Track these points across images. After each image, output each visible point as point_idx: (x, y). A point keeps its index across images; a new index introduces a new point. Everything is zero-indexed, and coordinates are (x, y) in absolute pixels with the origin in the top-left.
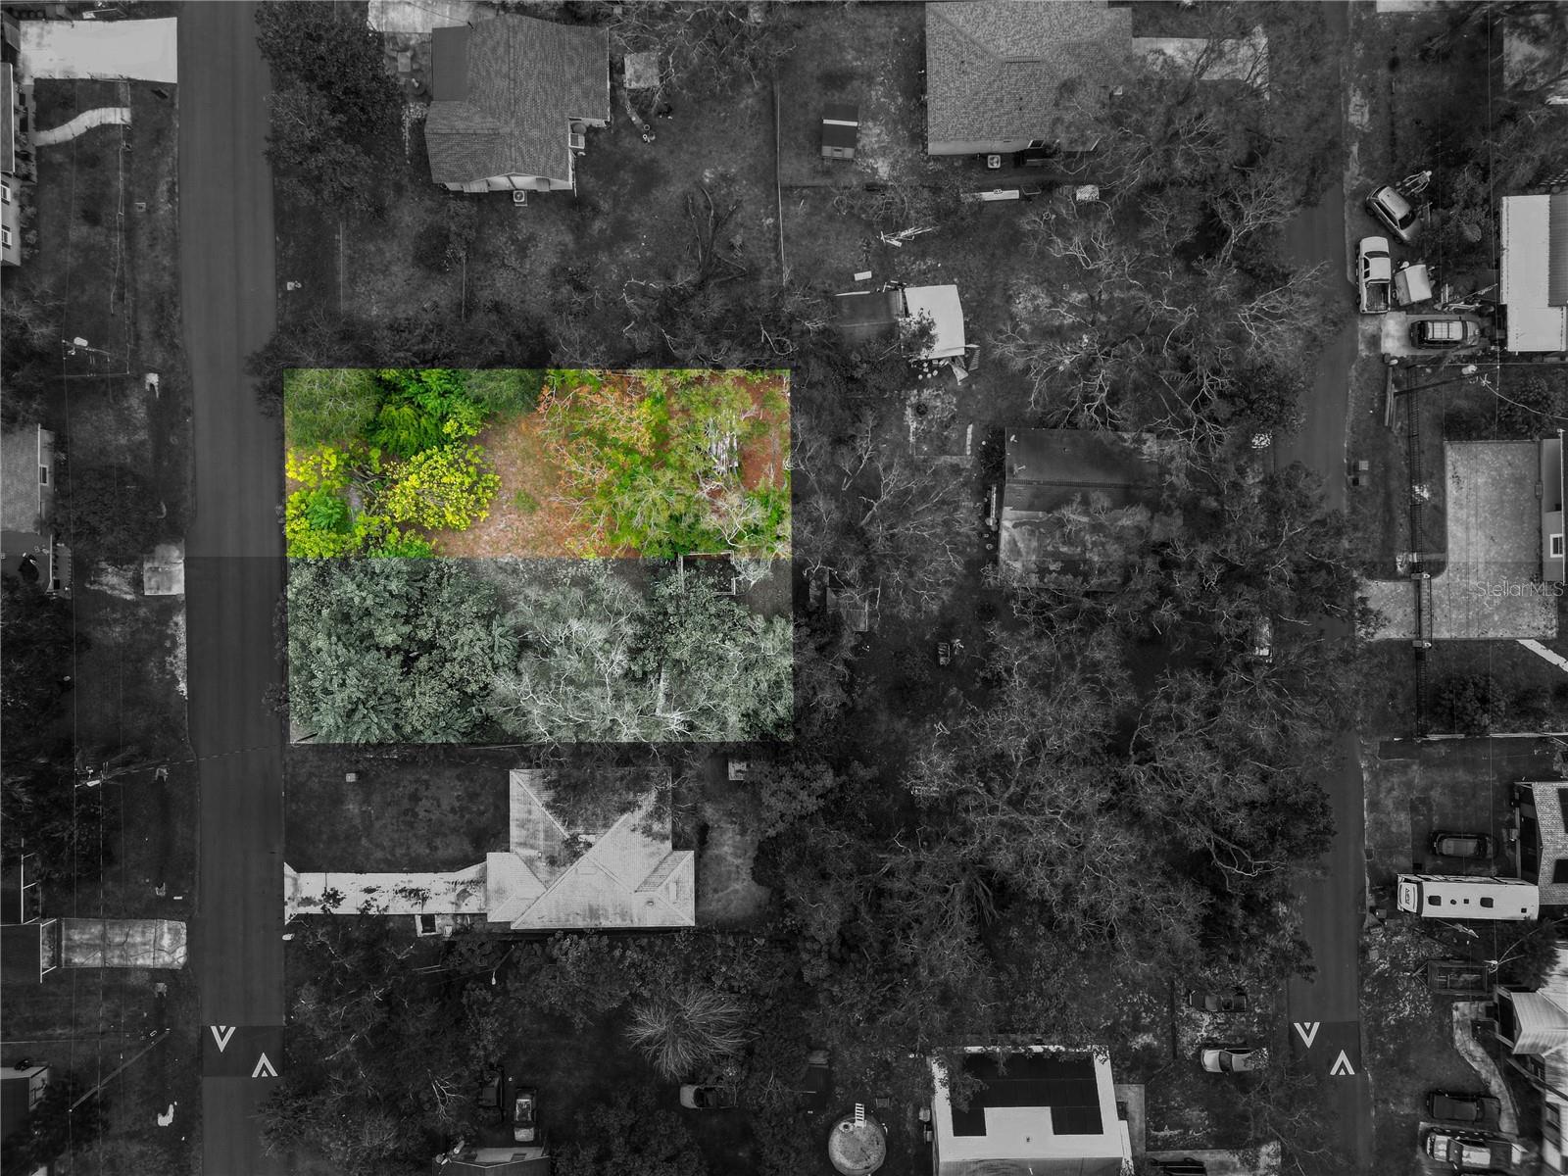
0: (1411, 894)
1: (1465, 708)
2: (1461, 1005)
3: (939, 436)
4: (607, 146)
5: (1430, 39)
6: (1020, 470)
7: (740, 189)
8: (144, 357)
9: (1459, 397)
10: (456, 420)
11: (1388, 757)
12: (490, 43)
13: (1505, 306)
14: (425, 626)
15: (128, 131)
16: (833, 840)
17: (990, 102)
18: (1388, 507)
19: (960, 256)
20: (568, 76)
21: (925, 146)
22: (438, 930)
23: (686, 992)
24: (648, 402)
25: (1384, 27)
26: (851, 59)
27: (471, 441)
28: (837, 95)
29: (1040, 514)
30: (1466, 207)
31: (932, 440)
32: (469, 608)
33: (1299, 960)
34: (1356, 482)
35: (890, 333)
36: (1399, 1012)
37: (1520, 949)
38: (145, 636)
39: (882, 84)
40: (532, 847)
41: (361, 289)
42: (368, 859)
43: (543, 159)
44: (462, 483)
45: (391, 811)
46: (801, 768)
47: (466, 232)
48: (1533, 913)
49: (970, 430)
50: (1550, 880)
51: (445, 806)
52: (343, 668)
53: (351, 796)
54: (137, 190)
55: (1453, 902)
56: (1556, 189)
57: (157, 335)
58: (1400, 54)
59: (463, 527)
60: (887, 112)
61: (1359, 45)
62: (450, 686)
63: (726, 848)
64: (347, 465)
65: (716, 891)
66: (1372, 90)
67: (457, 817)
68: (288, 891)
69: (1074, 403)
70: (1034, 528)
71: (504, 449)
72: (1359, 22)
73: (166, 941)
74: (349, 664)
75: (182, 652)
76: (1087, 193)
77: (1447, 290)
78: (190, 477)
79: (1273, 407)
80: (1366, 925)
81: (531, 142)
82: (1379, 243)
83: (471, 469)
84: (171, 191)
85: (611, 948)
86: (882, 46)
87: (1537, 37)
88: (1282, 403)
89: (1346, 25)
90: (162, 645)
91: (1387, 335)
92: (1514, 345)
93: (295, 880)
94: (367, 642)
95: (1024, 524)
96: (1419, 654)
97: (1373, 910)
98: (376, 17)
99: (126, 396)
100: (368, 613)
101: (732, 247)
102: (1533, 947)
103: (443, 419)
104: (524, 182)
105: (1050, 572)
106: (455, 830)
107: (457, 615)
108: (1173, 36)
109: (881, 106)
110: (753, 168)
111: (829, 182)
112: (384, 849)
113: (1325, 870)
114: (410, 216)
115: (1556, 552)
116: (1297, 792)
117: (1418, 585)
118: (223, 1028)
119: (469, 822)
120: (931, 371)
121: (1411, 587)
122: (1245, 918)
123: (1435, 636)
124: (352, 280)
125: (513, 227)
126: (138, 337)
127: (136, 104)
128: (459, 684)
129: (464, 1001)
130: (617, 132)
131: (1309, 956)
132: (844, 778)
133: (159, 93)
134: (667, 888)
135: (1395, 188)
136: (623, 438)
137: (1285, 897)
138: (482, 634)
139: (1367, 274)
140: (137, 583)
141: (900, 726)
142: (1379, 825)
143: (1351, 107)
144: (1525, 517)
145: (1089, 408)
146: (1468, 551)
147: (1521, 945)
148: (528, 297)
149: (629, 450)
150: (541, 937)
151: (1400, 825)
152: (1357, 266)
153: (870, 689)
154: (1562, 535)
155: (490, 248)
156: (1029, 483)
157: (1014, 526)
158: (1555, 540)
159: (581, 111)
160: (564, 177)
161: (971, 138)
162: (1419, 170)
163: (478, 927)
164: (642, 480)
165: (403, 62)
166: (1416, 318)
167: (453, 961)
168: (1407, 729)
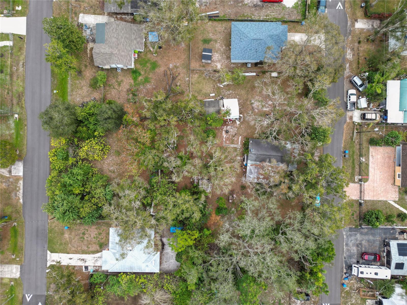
0: (356, 270)
1: (372, 220)
2: (368, 300)
3: (232, 139)
4: (144, 57)
5: (369, 36)
6: (253, 151)
7: (180, 70)
8: (14, 110)
9: (374, 134)
10: (98, 132)
11: (351, 232)
12: (112, 28)
13: (387, 110)
14: (87, 188)
15: (12, 48)
16: (196, 254)
17: (248, 50)
18: (353, 163)
19: (239, 90)
20: (133, 38)
21: (230, 60)
22: (89, 271)
23: (156, 291)
24: (149, 131)
25: (357, 32)
26: (211, 36)
27: (102, 137)
28: (207, 45)
29: (258, 162)
30: (378, 83)
31: (230, 140)
32: (100, 183)
33: (324, 289)
34: (345, 156)
35: (219, 112)
36: (351, 302)
37: (385, 288)
38: (11, 186)
39: (219, 43)
40: (115, 250)
41: (74, 93)
42: (70, 250)
43: (125, 61)
44: (100, 148)
45: (78, 237)
46: (189, 232)
47: (103, 80)
48: (389, 278)
49: (240, 138)
50: (394, 268)
51: (92, 236)
52: (63, 200)
53: (66, 232)
54: (14, 64)
55: (367, 273)
56: (402, 78)
57: (18, 104)
58: (361, 40)
59: (100, 160)
60: (221, 51)
61: (350, 37)
62: (94, 205)
63: (169, 250)
64: (68, 142)
65: (166, 262)
66: (353, 49)
67: (95, 239)
68: (48, 258)
69: (267, 134)
70: (256, 166)
71: (112, 138)
72: (350, 30)
73: (14, 271)
74: (65, 199)
75: (21, 191)
76: (274, 74)
77: (372, 105)
78: (25, 144)
79: (322, 137)
80: (343, 277)
81: (122, 56)
82: (354, 91)
83: (102, 145)
84: (23, 64)
85: (136, 277)
86: (220, 33)
87: (398, 39)
88: (325, 137)
89: (347, 31)
90: (16, 189)
91: (355, 116)
92: (389, 121)
93: (50, 255)
94: (70, 193)
95: (253, 165)
96: (360, 204)
97: (345, 273)
98: (81, 19)
99: (9, 120)
100: (71, 185)
101: (177, 86)
102: (388, 288)
103: (95, 131)
104: (120, 66)
105: (260, 178)
106: (95, 243)
107: (96, 185)
108: (299, 32)
109: (219, 49)
110: (183, 64)
111: (204, 69)
112: (75, 248)
113: (332, 264)
114: (88, 73)
115: (399, 178)
116: (325, 245)
117: (361, 185)
118: (29, 295)
119: (99, 241)
120: (230, 122)
121: (359, 185)
122: (310, 277)
123: (365, 199)
124: (72, 91)
125: (117, 78)
126: (13, 104)
127: (14, 40)
128: (96, 204)
129: (95, 291)
130: (146, 53)
131: (327, 288)
132: (201, 234)
133: (20, 38)
134: (152, 262)
135: (358, 76)
136: (142, 141)
137: (321, 271)
138: (103, 191)
139: (350, 100)
140: (10, 172)
141: (218, 218)
142: (348, 250)
143: (347, 54)
144: (391, 167)
145: (271, 136)
146: (374, 176)
147: (385, 287)
148: (120, 97)
149: (144, 144)
150: (116, 274)
151: (354, 250)
152: (347, 97)
153: (210, 209)
154: (400, 173)
155: (110, 83)
156: (255, 154)
157: (251, 165)
158: (399, 174)
159: (136, 47)
160: (131, 65)
161: (243, 59)
162: (365, 72)
163: (100, 270)
164: (147, 152)
165: (88, 31)
166: (363, 112)
167: (92, 280)
168: (357, 224)
